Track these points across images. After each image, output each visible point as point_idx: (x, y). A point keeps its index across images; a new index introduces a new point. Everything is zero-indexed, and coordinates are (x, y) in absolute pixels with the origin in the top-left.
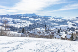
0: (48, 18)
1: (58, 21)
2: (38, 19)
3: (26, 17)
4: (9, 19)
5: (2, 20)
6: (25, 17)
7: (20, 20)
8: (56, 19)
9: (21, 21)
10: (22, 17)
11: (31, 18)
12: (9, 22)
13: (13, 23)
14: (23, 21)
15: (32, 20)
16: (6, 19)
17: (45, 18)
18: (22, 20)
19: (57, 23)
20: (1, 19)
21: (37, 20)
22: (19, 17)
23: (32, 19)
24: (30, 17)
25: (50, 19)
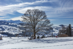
10: (10, 24)
13: (2, 29)
22: (6, 23)
23: (19, 25)
24: (17, 24)
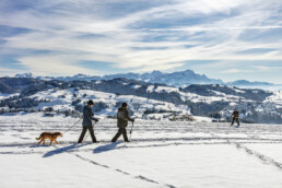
0: (262, 92)
2: (218, 99)
3: (165, 88)
4: (101, 97)
5: (79, 101)
6: (160, 89)
7: (147, 102)
9: (150, 106)
14: (158, 107)
15: (195, 101)
16: (93, 97)
17: (249, 93)
18: (154, 101)
20: (75, 96)
21: (218, 102)
25: (273, 99)
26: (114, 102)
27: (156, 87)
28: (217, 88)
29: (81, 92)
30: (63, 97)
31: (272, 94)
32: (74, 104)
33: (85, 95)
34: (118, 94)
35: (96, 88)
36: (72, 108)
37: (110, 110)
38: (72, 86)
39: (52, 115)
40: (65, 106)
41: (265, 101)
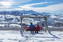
0: (49, 15)
1: (61, 19)
3: (27, 14)
4: (12, 16)
5: (6, 17)
8: (58, 17)
11: (32, 15)
12: (13, 19)
19: (60, 21)
20: (5, 16)
25: (51, 17)
26: (15, 18)
27: (25, 14)
28: (39, 14)
29: (6, 15)
30: (2, 16)
31: (51, 16)
32: (5, 18)
33: (7, 16)
34: (16, 16)
35: (10, 14)
36: (4, 19)
37: (14, 20)
38: (4, 14)
39: (1, 21)
40: (3, 19)
41: (50, 17)
